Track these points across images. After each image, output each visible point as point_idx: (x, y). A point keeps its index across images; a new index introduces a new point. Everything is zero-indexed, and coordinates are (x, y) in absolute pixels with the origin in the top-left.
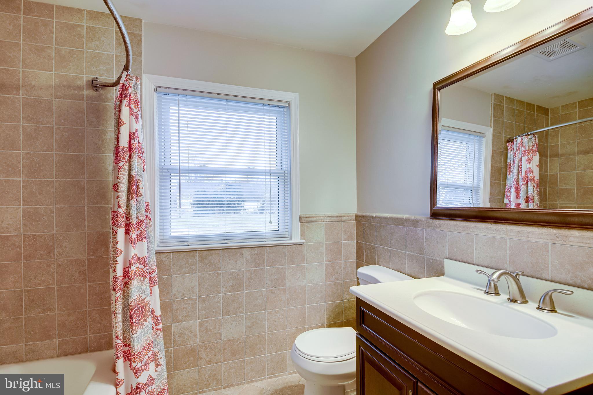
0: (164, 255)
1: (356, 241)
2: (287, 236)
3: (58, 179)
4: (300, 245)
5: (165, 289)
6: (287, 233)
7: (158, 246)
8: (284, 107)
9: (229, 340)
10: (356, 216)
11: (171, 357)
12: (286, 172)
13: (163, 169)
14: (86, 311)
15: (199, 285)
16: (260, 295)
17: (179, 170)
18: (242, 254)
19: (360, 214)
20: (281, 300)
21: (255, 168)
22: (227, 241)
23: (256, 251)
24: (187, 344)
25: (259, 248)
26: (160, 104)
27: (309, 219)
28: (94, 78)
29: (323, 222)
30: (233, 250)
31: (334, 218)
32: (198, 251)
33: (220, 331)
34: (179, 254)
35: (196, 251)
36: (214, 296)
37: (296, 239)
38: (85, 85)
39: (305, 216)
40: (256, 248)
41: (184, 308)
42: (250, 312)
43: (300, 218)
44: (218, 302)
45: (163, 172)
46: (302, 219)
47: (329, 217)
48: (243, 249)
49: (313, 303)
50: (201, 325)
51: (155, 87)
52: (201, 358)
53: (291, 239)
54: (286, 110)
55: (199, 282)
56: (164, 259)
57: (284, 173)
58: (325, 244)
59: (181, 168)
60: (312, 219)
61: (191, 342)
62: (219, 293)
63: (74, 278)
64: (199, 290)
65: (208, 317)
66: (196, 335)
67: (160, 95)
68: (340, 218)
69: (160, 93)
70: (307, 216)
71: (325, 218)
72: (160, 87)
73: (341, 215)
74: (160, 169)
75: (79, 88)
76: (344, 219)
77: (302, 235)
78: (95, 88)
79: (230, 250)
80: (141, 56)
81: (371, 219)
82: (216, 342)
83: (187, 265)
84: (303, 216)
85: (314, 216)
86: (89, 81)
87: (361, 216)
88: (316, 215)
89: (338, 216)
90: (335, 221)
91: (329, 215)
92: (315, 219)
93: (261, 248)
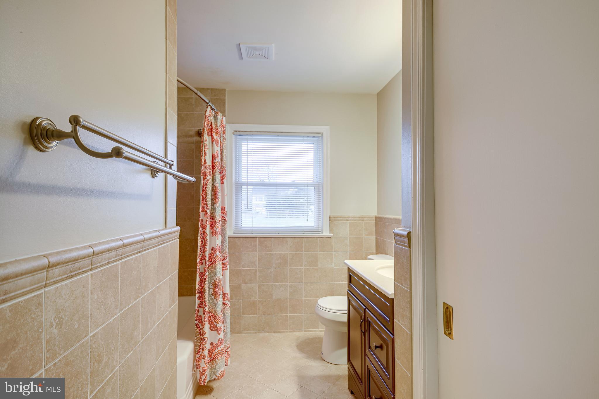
0: (238, 239)
1: (375, 237)
2: (320, 230)
3: (180, 191)
4: (329, 237)
5: (238, 261)
6: (320, 228)
7: (234, 233)
8: (319, 137)
9: (278, 300)
10: (376, 217)
11: (241, 306)
12: (320, 184)
13: (237, 183)
14: (193, 270)
15: (259, 260)
16: (299, 272)
17: (247, 184)
18: (287, 241)
19: (378, 216)
20: (315, 277)
21: (298, 181)
22: (277, 232)
23: (297, 239)
24: (251, 299)
25: (299, 238)
26: (236, 142)
27: (336, 218)
28: (199, 130)
29: (348, 221)
30: (281, 238)
31: (357, 218)
32: (258, 237)
33: (271, 293)
34: (246, 239)
35: (257, 237)
36: (268, 269)
37: (327, 233)
38: (194, 134)
39: (333, 216)
40: (297, 238)
41: (249, 274)
42: (292, 283)
43: (330, 217)
44: (271, 273)
45: (237, 186)
46: (331, 218)
47: (353, 217)
48: (287, 238)
49: (340, 282)
50: (259, 287)
51: (233, 131)
52: (259, 309)
53: (322, 233)
54: (320, 139)
55: (258, 259)
56: (237, 242)
57: (319, 185)
58: (349, 238)
59: (248, 182)
60: (339, 219)
61: (253, 298)
62: (272, 267)
63: (187, 249)
64: (259, 264)
65: (264, 283)
66: (256, 293)
67: (236, 136)
68: (362, 219)
69: (237, 135)
70: (335, 216)
71: (350, 218)
72: (236, 131)
73: (363, 217)
74: (236, 184)
75: (191, 136)
76: (366, 219)
77: (331, 230)
78: (200, 136)
79: (279, 238)
80: (225, 113)
81: (383, 219)
82: (269, 299)
83: (251, 246)
84: (331, 216)
85: (340, 216)
86: (196, 131)
87: (378, 217)
88: (342, 216)
89: (360, 217)
90: (357, 221)
91: (353, 216)
92: (341, 218)
93: (300, 238)
